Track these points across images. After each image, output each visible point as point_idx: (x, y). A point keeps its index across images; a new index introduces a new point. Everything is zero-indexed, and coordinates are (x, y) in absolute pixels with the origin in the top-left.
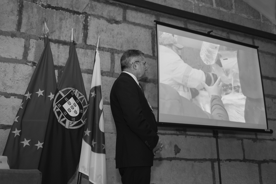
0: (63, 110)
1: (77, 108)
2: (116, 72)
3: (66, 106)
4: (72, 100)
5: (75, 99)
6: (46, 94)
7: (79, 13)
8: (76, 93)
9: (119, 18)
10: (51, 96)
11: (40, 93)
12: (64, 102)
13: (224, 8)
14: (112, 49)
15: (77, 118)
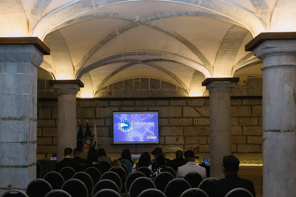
0: (86, 143)
1: (90, 142)
2: (106, 125)
3: (86, 142)
4: (88, 140)
5: (89, 139)
6: (81, 139)
7: (93, 107)
8: (89, 138)
9: (107, 105)
10: (82, 140)
11: (80, 139)
12: (86, 141)
13: (155, 89)
14: (104, 118)
15: (90, 144)
